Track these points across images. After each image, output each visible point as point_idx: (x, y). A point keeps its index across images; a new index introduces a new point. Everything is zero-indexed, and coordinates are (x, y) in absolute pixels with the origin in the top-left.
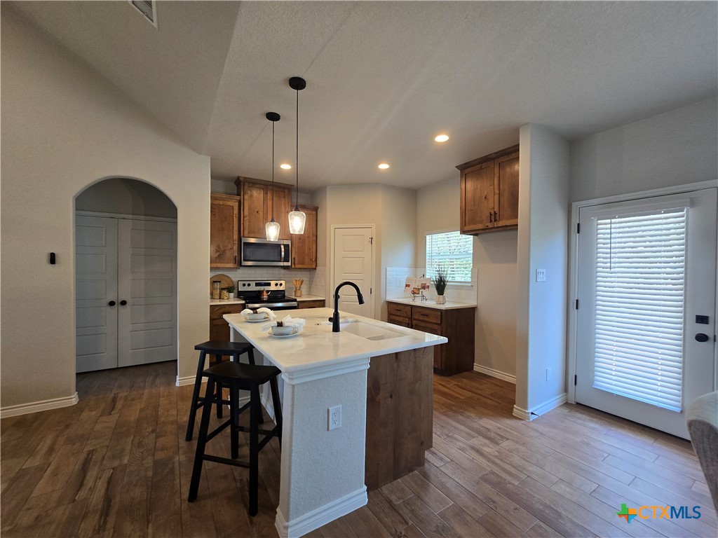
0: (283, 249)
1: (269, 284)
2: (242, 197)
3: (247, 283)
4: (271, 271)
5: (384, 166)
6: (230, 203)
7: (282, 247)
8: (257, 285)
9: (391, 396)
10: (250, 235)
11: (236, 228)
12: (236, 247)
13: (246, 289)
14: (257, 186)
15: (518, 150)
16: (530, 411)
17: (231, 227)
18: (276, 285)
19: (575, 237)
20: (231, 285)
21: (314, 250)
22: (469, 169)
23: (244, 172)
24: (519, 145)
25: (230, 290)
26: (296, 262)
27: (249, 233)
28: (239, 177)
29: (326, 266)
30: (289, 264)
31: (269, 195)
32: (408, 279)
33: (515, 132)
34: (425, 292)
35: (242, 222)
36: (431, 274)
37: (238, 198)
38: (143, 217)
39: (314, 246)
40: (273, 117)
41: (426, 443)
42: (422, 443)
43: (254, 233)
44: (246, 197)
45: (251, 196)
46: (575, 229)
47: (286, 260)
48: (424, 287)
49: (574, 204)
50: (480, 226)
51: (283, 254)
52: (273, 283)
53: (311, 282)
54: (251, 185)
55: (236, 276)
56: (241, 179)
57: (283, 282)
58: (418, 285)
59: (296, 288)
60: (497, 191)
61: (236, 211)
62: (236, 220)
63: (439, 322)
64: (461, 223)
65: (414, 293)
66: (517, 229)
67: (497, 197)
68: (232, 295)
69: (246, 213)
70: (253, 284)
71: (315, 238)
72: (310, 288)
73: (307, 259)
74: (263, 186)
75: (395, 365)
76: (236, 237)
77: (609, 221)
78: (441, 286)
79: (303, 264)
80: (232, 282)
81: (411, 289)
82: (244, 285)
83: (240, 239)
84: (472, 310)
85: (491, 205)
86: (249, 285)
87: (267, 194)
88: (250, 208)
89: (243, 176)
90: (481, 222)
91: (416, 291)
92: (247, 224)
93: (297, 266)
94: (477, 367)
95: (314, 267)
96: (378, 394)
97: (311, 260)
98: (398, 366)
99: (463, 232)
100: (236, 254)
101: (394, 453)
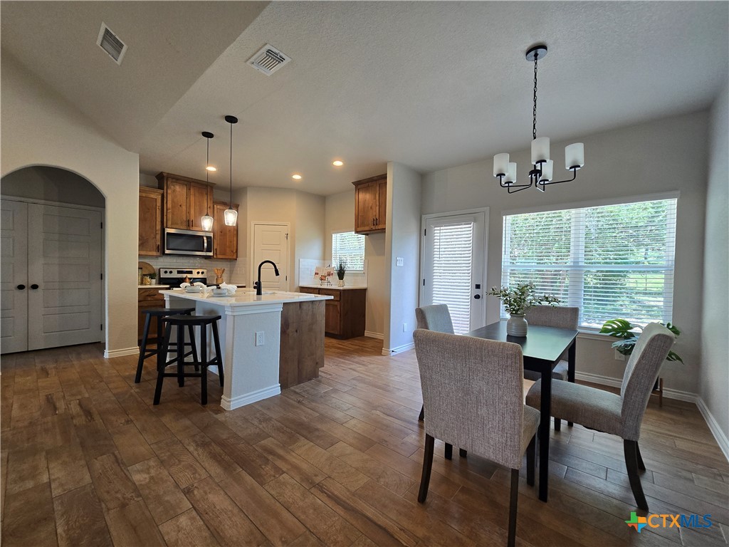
0: (205, 241)
1: (191, 272)
2: (165, 191)
3: (169, 271)
4: (191, 260)
5: (297, 177)
6: (153, 196)
7: (205, 238)
8: (179, 272)
9: (296, 331)
10: (173, 226)
11: (159, 219)
12: (158, 237)
13: (168, 276)
14: (181, 182)
15: (386, 178)
16: (391, 350)
17: (154, 219)
18: (198, 273)
19: (424, 238)
20: (152, 272)
21: (235, 242)
22: (361, 185)
23: (167, 169)
24: (386, 174)
25: (152, 276)
26: (218, 253)
27: (172, 224)
28: (162, 173)
29: (246, 256)
30: (211, 254)
31: (192, 191)
32: (317, 268)
33: (385, 165)
34: (330, 278)
35: (165, 214)
36: (335, 264)
37: (161, 191)
38: (57, 203)
39: (235, 239)
40: (208, 135)
41: (319, 364)
42: (317, 363)
43: (177, 224)
44: (169, 191)
45: (174, 191)
46: (424, 233)
47: (209, 250)
48: (329, 274)
49: (423, 216)
50: (367, 228)
51: (206, 245)
52: (195, 272)
53: (231, 272)
54: (174, 180)
55: (158, 264)
56: (165, 174)
57: (205, 271)
58: (325, 273)
59: (217, 276)
60: (378, 204)
61: (159, 204)
62: (159, 212)
63: (339, 299)
64: (355, 225)
65: (321, 280)
66: (385, 232)
67: (377, 207)
68: (154, 281)
69: (170, 205)
70: (175, 272)
71: (235, 232)
72: (230, 277)
73: (228, 250)
74: (186, 183)
75: (299, 312)
76: (159, 227)
77: (439, 228)
78: (341, 274)
79: (224, 254)
80: (154, 269)
81: (319, 276)
82: (166, 272)
83: (163, 230)
84: (364, 291)
85: (374, 214)
86: (171, 272)
87: (190, 189)
88: (173, 201)
89: (167, 172)
90: (368, 225)
91: (323, 278)
92: (170, 216)
93: (219, 256)
94: (367, 333)
95: (235, 257)
96: (288, 328)
97: (232, 252)
98: (301, 312)
99: (357, 232)
100: (159, 243)
101: (298, 367)
